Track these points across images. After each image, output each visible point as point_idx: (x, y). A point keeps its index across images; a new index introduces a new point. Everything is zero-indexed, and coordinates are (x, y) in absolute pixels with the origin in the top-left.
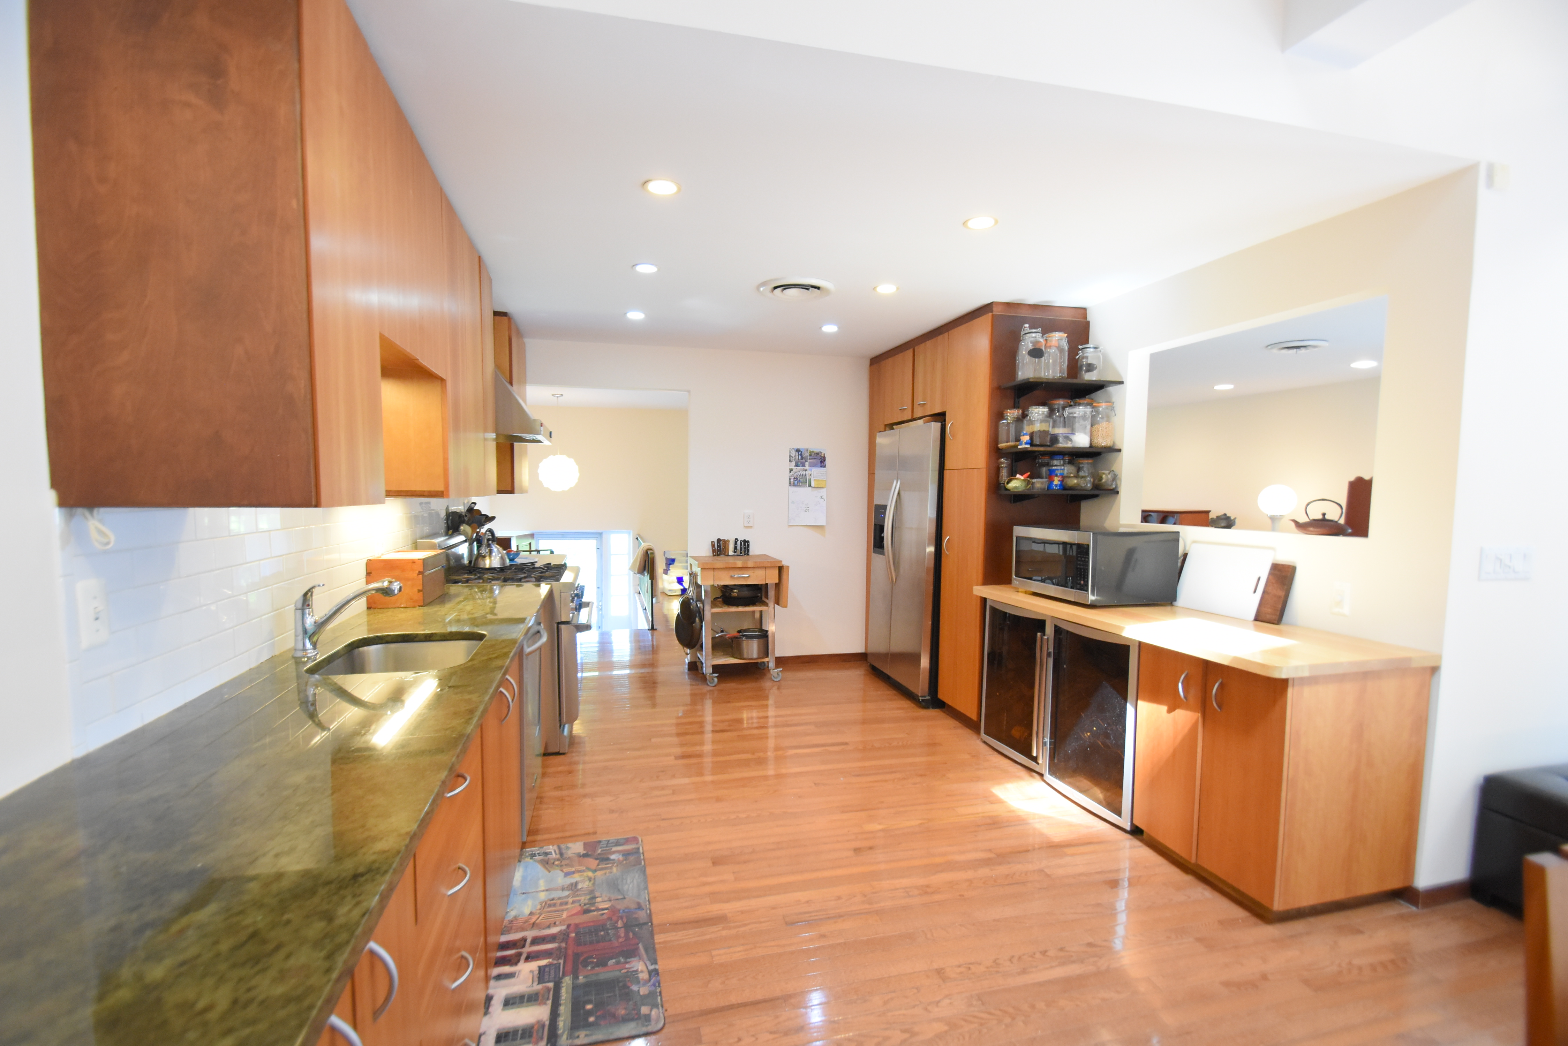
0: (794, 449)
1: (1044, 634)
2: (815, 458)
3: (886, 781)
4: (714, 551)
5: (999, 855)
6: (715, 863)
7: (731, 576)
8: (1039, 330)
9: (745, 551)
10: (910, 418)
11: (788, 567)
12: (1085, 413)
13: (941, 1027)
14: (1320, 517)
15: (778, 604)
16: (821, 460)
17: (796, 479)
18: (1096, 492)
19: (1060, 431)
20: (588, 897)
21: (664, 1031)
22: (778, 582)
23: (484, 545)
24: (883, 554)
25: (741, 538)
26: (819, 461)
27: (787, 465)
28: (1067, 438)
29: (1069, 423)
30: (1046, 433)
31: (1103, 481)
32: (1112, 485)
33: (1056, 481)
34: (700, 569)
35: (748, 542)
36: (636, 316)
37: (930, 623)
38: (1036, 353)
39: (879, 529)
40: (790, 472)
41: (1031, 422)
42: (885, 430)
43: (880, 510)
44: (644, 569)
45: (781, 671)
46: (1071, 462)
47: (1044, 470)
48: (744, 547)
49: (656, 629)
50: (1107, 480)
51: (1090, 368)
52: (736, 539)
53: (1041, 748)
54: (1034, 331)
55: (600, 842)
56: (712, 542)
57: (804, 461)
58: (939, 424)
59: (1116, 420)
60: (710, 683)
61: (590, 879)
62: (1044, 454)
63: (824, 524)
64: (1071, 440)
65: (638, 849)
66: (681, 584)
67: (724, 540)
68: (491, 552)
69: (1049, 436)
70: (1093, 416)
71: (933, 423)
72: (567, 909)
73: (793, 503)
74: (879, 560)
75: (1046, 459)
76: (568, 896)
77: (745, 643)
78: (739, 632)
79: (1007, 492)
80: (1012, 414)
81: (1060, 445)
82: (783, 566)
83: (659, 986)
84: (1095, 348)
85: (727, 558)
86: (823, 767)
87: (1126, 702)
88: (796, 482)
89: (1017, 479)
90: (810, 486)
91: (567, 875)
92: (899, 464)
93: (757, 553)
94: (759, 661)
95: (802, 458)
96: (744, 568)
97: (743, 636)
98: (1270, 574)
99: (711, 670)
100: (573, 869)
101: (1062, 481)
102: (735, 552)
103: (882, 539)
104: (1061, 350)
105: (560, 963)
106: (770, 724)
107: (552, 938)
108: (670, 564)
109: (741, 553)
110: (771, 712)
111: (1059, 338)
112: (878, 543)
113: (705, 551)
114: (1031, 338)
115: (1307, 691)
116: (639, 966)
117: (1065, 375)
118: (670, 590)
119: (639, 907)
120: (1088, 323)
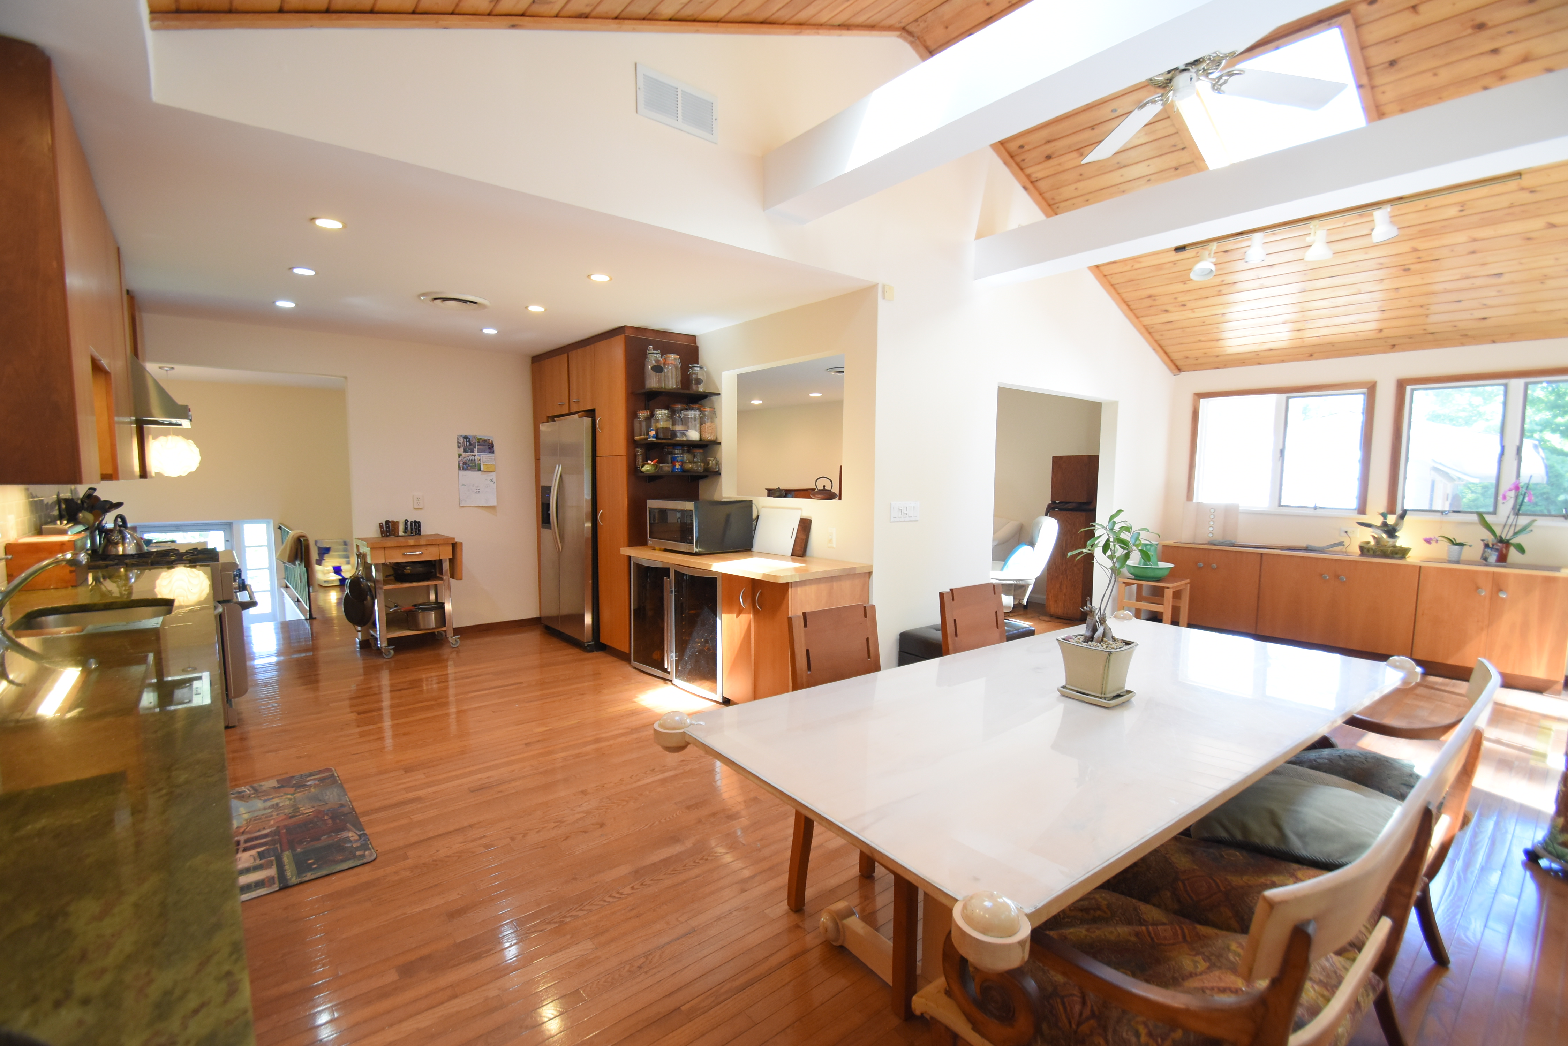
0: (461, 436)
1: (669, 577)
2: (483, 445)
3: (554, 701)
4: (382, 532)
5: (632, 729)
6: (406, 772)
7: (404, 554)
8: (659, 351)
9: (416, 532)
10: (567, 412)
11: (462, 543)
12: (695, 415)
13: (582, 815)
14: (823, 488)
15: (453, 578)
16: (488, 446)
17: (465, 463)
18: (706, 474)
19: (679, 428)
20: (292, 809)
21: (377, 861)
22: (451, 557)
23: (116, 532)
24: (550, 528)
25: (411, 519)
26: (487, 447)
27: (454, 451)
28: (683, 434)
29: (685, 422)
30: (667, 429)
31: (710, 465)
32: (716, 468)
33: (678, 466)
34: (369, 549)
35: (419, 522)
36: (285, 304)
37: (591, 582)
38: (658, 369)
39: (545, 508)
40: (459, 457)
41: (657, 421)
42: (548, 422)
43: (546, 491)
44: (296, 558)
45: (459, 638)
46: (688, 452)
47: (669, 457)
48: (415, 528)
49: (315, 618)
50: (713, 464)
51: (698, 381)
52: (406, 521)
53: (670, 660)
54: (655, 352)
55: (293, 777)
56: (380, 524)
57: (472, 447)
58: (590, 419)
59: (717, 421)
60: (387, 655)
61: (290, 799)
62: (669, 445)
63: (495, 504)
64: (685, 435)
65: (333, 774)
66: (339, 574)
67: (393, 522)
68: (124, 538)
69: (670, 432)
70: (701, 418)
71: (585, 418)
72: (273, 819)
73: (463, 485)
74: (546, 533)
75: (670, 449)
76: (272, 812)
77: (421, 615)
78: (415, 605)
79: (642, 474)
80: (643, 414)
81: (678, 439)
82: (456, 543)
83: (369, 840)
84: (701, 368)
85: (397, 538)
86: (500, 701)
87: (716, 617)
88: (465, 467)
89: (649, 464)
90: (479, 470)
91: (265, 801)
92: (561, 451)
93: (429, 533)
94: (436, 631)
95: (470, 444)
96: (417, 546)
97: (419, 609)
98: (799, 525)
99: (385, 644)
100: (271, 797)
101: (681, 466)
102: (405, 532)
103: (549, 515)
104: (676, 368)
105: (277, 847)
106: (450, 679)
107: (265, 836)
108: (324, 554)
109: (412, 533)
110: (451, 670)
111: (673, 358)
112: (545, 519)
113: (373, 532)
114: (654, 357)
115: (800, 590)
116: (351, 835)
117: (680, 386)
118: (326, 581)
119: (342, 805)
120: (697, 348)
